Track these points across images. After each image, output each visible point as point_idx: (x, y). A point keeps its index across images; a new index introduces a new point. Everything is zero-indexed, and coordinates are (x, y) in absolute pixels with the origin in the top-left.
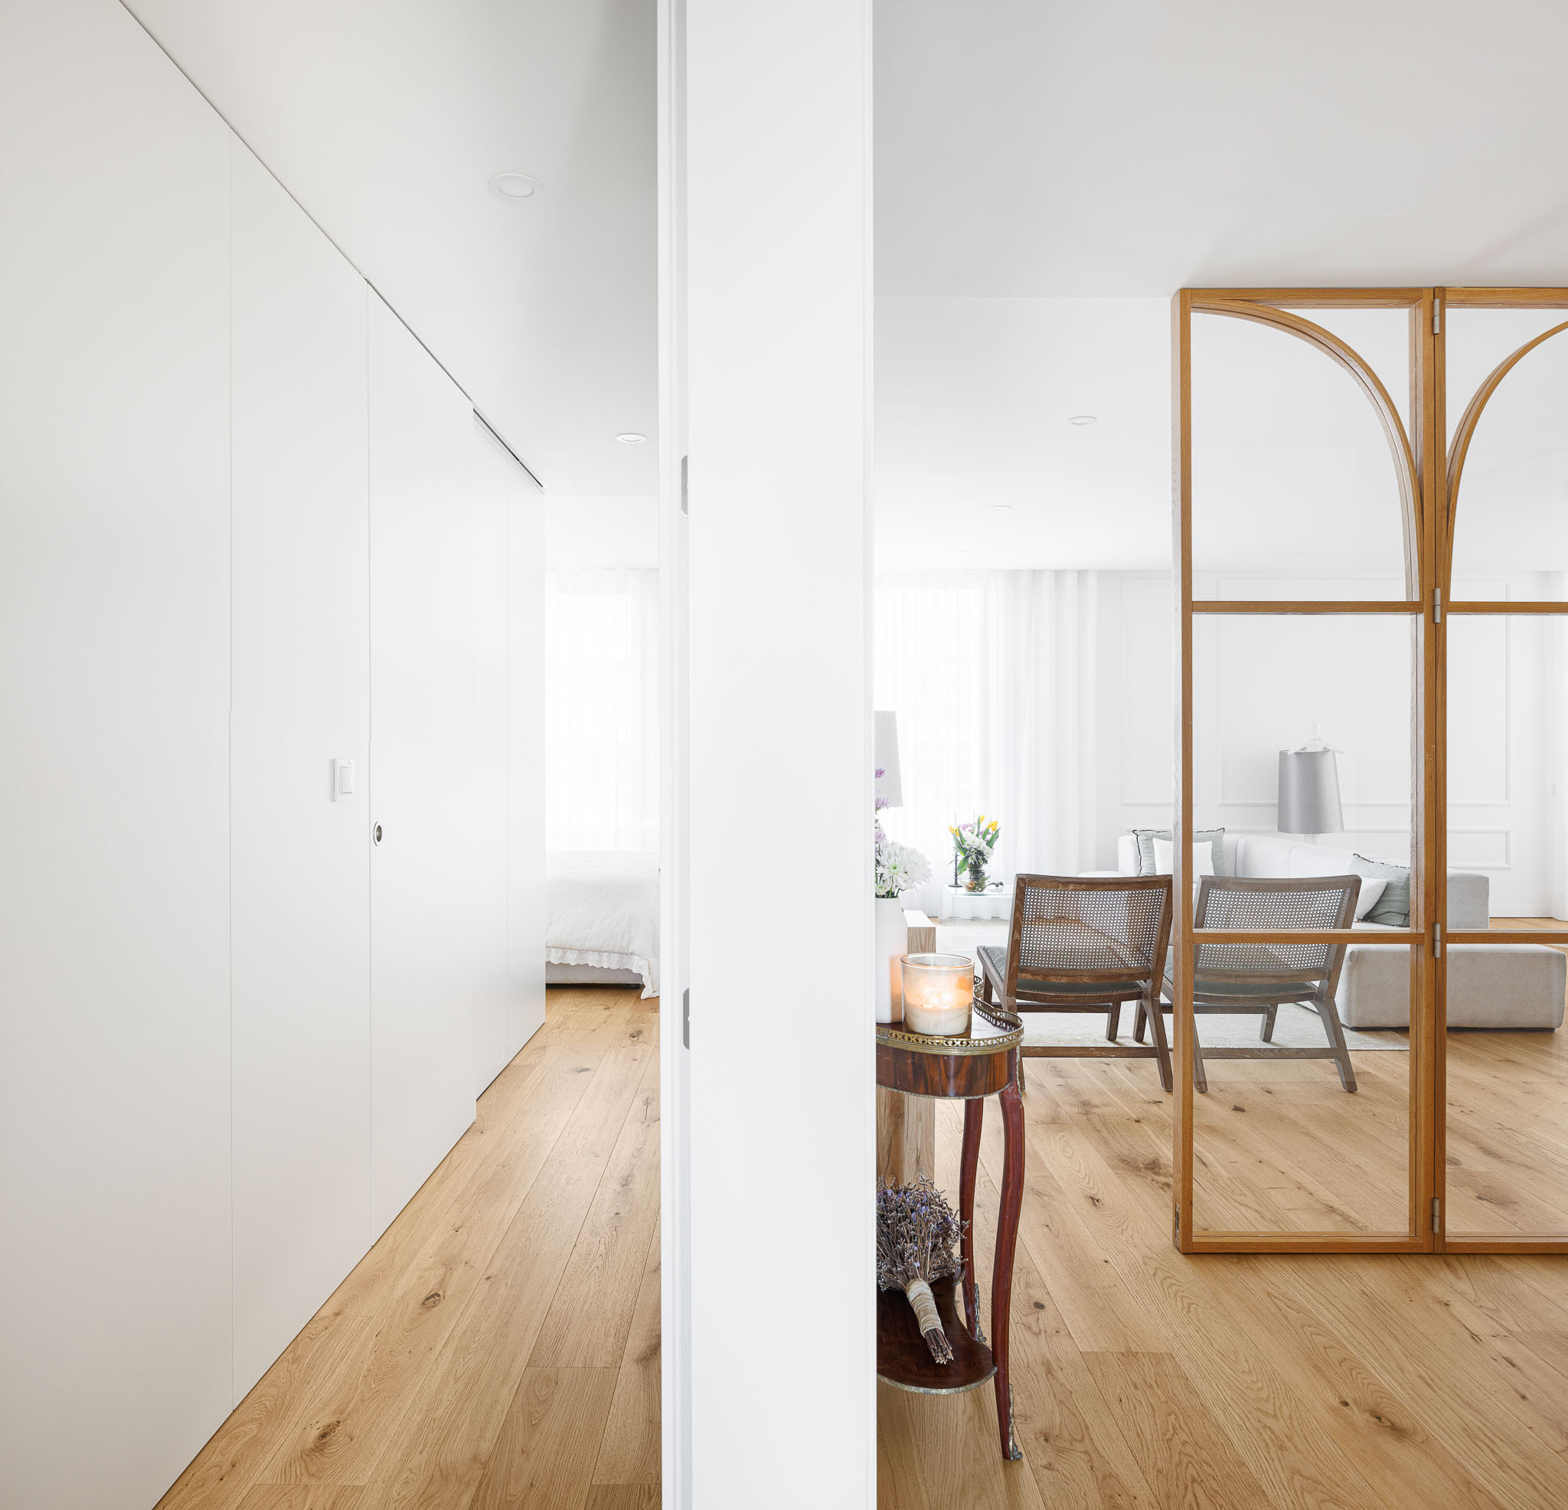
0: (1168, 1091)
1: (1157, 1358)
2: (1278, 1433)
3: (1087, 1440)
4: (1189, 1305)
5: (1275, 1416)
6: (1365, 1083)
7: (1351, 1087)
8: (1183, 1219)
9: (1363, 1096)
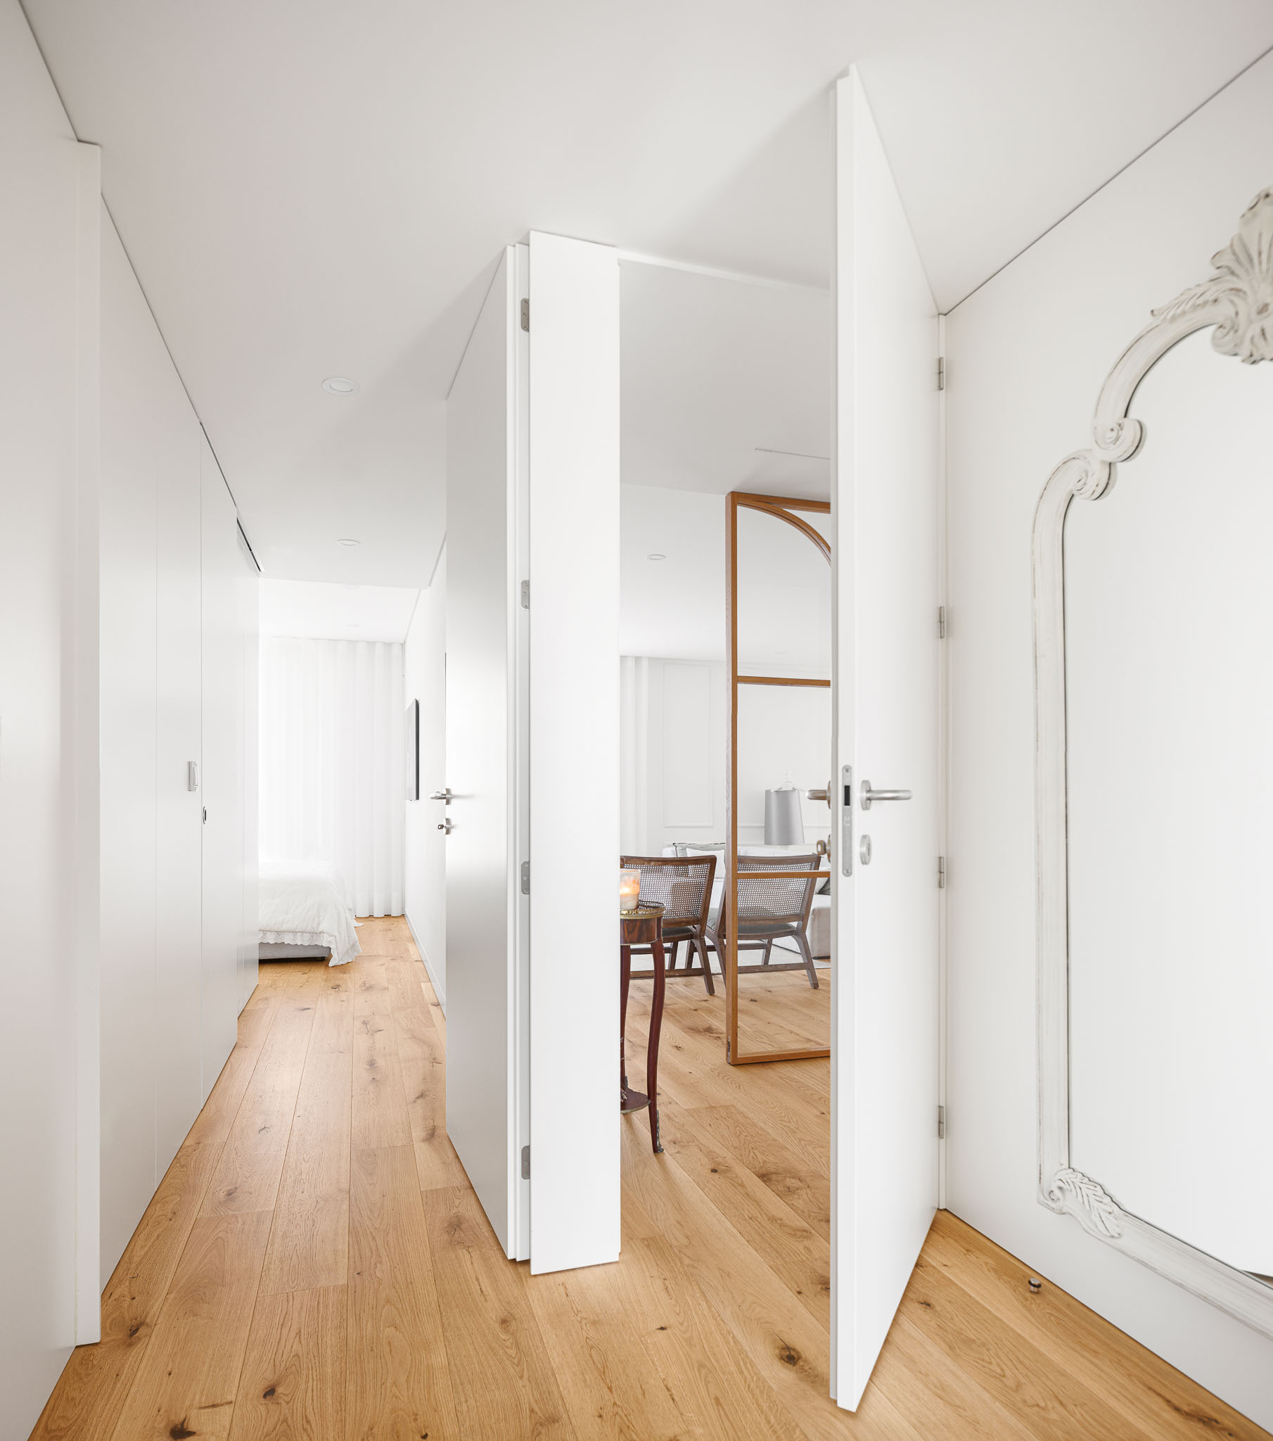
0: (711, 995)
1: (726, 1107)
2: (792, 1127)
3: (695, 1140)
4: (739, 1085)
5: (789, 1122)
6: (823, 984)
7: (816, 986)
8: (732, 1046)
9: (822, 990)
